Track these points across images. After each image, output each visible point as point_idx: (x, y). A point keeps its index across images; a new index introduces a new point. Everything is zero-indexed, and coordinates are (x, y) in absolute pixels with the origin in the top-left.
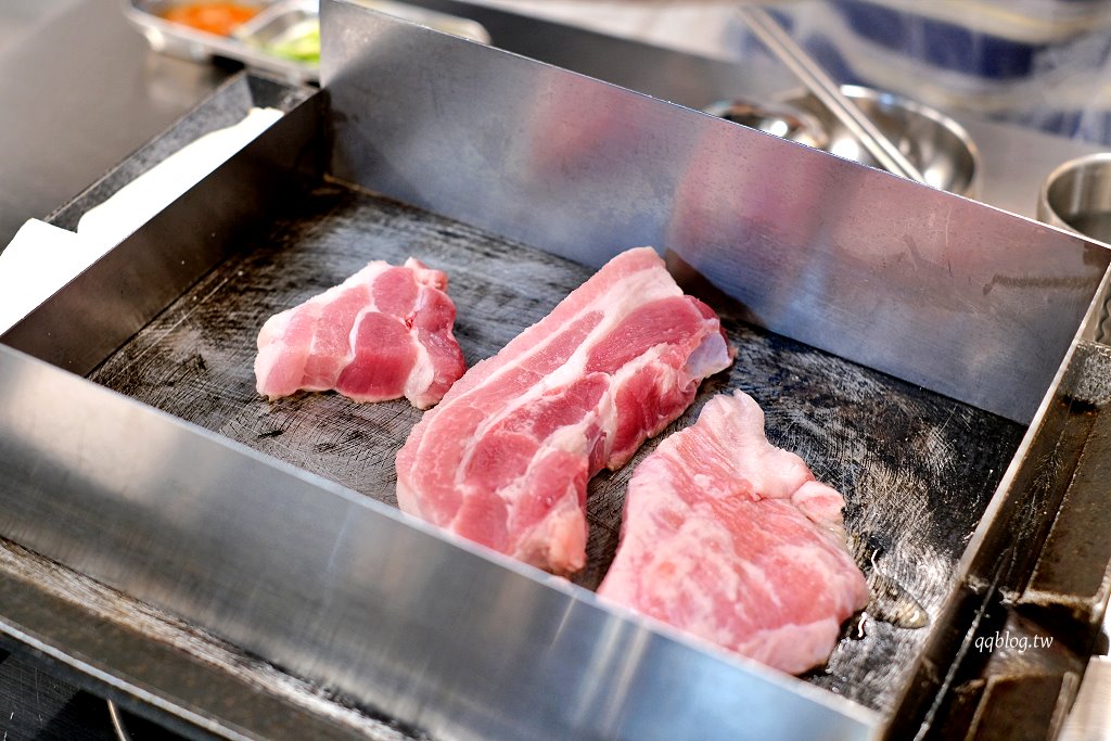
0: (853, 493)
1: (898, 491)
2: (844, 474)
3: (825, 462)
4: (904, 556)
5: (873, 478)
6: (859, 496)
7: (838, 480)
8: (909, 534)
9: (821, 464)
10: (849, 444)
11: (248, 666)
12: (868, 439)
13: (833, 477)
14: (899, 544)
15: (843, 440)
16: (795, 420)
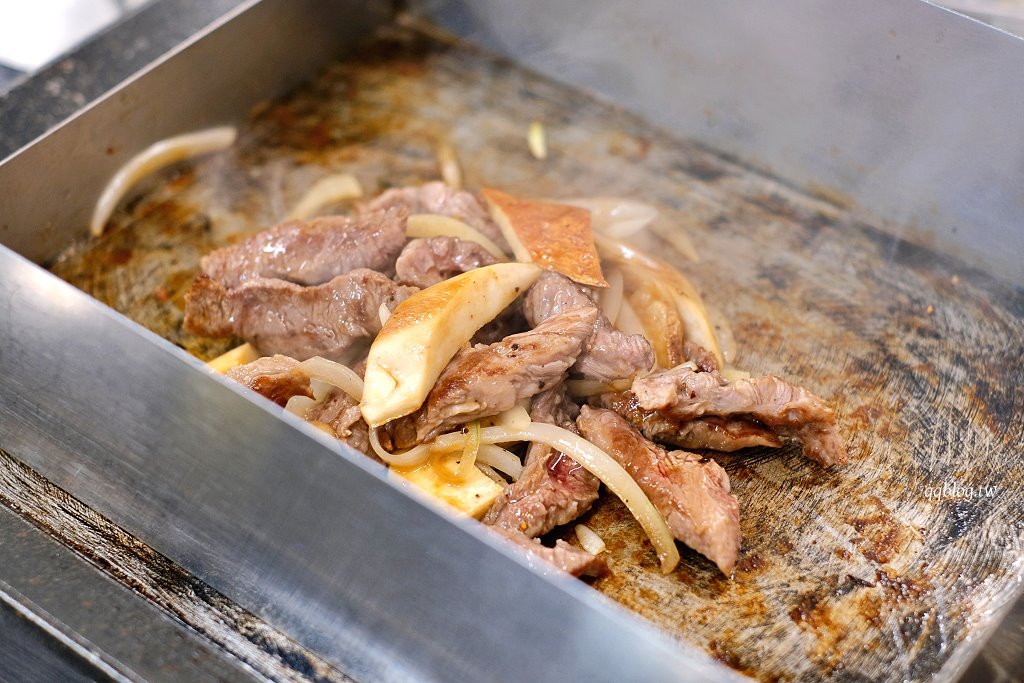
0: (944, 449)
1: (1003, 452)
2: (939, 425)
3: (918, 407)
4: (991, 534)
5: (974, 433)
6: (950, 453)
7: (928, 431)
8: (1003, 509)
9: (913, 409)
10: (953, 388)
11: (169, 589)
12: (980, 383)
13: (924, 427)
14: (988, 521)
15: (947, 381)
16: (892, 351)
